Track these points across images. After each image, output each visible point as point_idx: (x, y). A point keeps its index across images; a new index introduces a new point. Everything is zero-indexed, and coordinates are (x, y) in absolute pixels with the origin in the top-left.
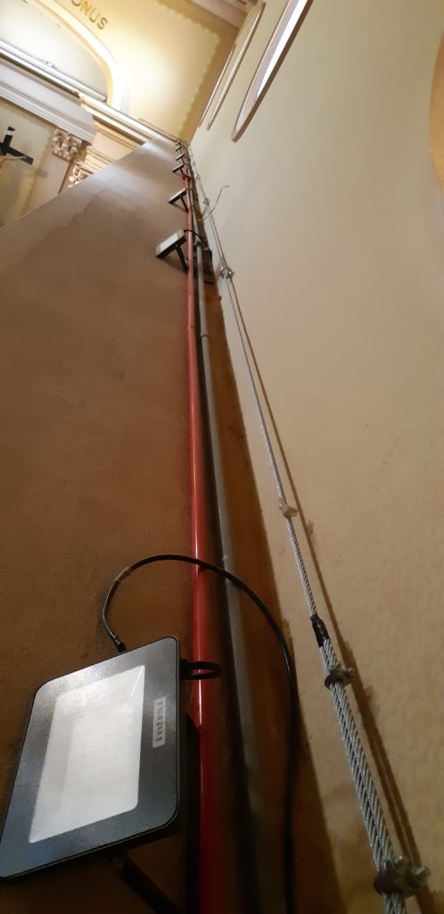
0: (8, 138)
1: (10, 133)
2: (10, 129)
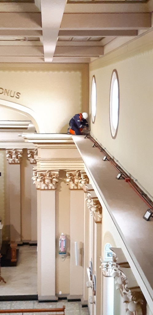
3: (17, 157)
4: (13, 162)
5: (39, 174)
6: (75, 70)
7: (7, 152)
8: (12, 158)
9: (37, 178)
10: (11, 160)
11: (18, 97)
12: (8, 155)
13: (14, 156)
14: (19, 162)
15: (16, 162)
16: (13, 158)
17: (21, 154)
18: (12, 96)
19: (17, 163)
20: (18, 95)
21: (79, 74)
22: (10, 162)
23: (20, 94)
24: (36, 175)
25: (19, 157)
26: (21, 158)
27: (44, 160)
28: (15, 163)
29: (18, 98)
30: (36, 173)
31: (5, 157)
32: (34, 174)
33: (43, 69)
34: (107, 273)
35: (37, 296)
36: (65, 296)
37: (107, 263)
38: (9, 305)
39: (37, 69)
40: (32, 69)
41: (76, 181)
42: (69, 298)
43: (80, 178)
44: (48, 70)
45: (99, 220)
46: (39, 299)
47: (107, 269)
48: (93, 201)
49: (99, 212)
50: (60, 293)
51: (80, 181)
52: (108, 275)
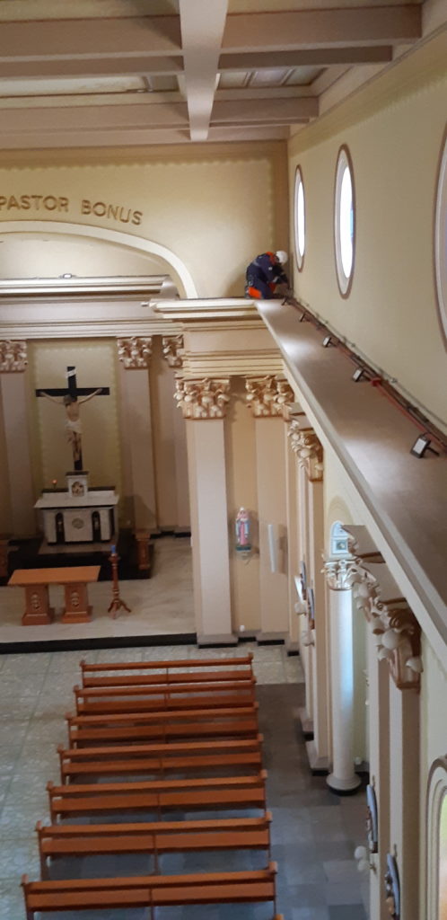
0: (72, 380)
1: (71, 373)
2: (70, 369)
3: (141, 354)
4: (133, 365)
5: (188, 386)
6: (258, 156)
7: (119, 344)
8: (130, 356)
9: (185, 394)
10: (128, 361)
11: (137, 221)
12: (121, 352)
13: (134, 353)
14: (145, 364)
15: (139, 364)
16: (133, 357)
17: (148, 347)
18: (125, 219)
19: (142, 368)
20: (139, 219)
21: (265, 164)
22: (128, 365)
23: (140, 214)
24: (183, 389)
25: (145, 355)
26: (149, 355)
27: (197, 357)
28: (137, 368)
29: (138, 224)
30: (183, 384)
31: (115, 355)
32: (177, 387)
33: (189, 158)
34: (338, 582)
35: (194, 635)
36: (251, 635)
37: (335, 563)
38: (140, 654)
39: (177, 159)
40: (165, 159)
41: (266, 398)
42: (260, 638)
43: (275, 391)
44: (199, 158)
45: (317, 475)
46: (200, 640)
47: (337, 574)
48: (305, 435)
49: (316, 460)
50: (242, 628)
51: (275, 398)
52: (339, 587)
